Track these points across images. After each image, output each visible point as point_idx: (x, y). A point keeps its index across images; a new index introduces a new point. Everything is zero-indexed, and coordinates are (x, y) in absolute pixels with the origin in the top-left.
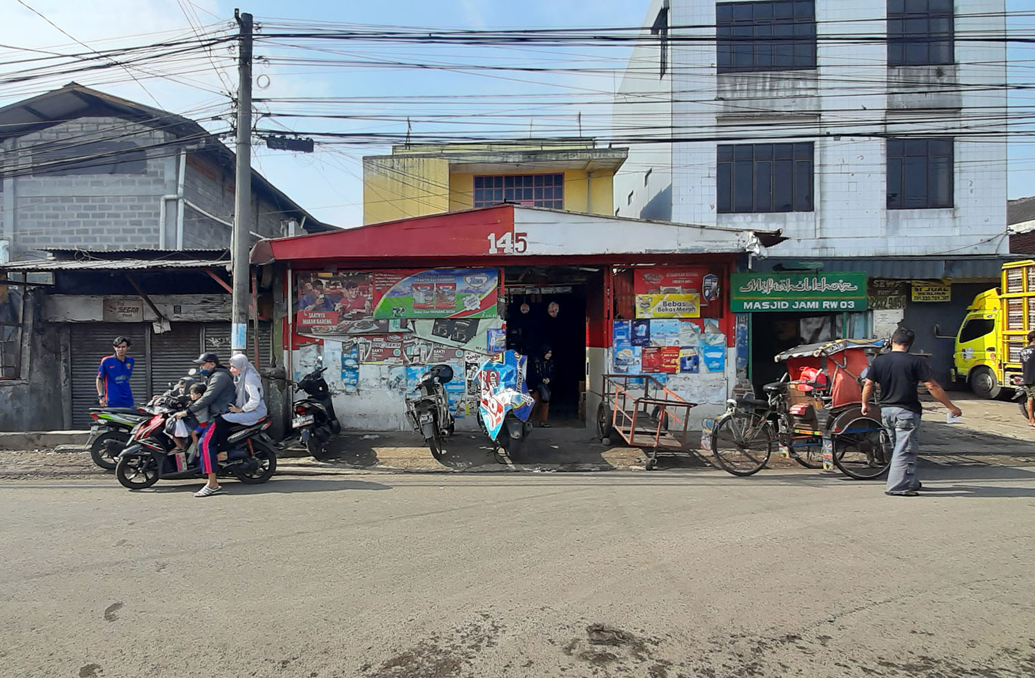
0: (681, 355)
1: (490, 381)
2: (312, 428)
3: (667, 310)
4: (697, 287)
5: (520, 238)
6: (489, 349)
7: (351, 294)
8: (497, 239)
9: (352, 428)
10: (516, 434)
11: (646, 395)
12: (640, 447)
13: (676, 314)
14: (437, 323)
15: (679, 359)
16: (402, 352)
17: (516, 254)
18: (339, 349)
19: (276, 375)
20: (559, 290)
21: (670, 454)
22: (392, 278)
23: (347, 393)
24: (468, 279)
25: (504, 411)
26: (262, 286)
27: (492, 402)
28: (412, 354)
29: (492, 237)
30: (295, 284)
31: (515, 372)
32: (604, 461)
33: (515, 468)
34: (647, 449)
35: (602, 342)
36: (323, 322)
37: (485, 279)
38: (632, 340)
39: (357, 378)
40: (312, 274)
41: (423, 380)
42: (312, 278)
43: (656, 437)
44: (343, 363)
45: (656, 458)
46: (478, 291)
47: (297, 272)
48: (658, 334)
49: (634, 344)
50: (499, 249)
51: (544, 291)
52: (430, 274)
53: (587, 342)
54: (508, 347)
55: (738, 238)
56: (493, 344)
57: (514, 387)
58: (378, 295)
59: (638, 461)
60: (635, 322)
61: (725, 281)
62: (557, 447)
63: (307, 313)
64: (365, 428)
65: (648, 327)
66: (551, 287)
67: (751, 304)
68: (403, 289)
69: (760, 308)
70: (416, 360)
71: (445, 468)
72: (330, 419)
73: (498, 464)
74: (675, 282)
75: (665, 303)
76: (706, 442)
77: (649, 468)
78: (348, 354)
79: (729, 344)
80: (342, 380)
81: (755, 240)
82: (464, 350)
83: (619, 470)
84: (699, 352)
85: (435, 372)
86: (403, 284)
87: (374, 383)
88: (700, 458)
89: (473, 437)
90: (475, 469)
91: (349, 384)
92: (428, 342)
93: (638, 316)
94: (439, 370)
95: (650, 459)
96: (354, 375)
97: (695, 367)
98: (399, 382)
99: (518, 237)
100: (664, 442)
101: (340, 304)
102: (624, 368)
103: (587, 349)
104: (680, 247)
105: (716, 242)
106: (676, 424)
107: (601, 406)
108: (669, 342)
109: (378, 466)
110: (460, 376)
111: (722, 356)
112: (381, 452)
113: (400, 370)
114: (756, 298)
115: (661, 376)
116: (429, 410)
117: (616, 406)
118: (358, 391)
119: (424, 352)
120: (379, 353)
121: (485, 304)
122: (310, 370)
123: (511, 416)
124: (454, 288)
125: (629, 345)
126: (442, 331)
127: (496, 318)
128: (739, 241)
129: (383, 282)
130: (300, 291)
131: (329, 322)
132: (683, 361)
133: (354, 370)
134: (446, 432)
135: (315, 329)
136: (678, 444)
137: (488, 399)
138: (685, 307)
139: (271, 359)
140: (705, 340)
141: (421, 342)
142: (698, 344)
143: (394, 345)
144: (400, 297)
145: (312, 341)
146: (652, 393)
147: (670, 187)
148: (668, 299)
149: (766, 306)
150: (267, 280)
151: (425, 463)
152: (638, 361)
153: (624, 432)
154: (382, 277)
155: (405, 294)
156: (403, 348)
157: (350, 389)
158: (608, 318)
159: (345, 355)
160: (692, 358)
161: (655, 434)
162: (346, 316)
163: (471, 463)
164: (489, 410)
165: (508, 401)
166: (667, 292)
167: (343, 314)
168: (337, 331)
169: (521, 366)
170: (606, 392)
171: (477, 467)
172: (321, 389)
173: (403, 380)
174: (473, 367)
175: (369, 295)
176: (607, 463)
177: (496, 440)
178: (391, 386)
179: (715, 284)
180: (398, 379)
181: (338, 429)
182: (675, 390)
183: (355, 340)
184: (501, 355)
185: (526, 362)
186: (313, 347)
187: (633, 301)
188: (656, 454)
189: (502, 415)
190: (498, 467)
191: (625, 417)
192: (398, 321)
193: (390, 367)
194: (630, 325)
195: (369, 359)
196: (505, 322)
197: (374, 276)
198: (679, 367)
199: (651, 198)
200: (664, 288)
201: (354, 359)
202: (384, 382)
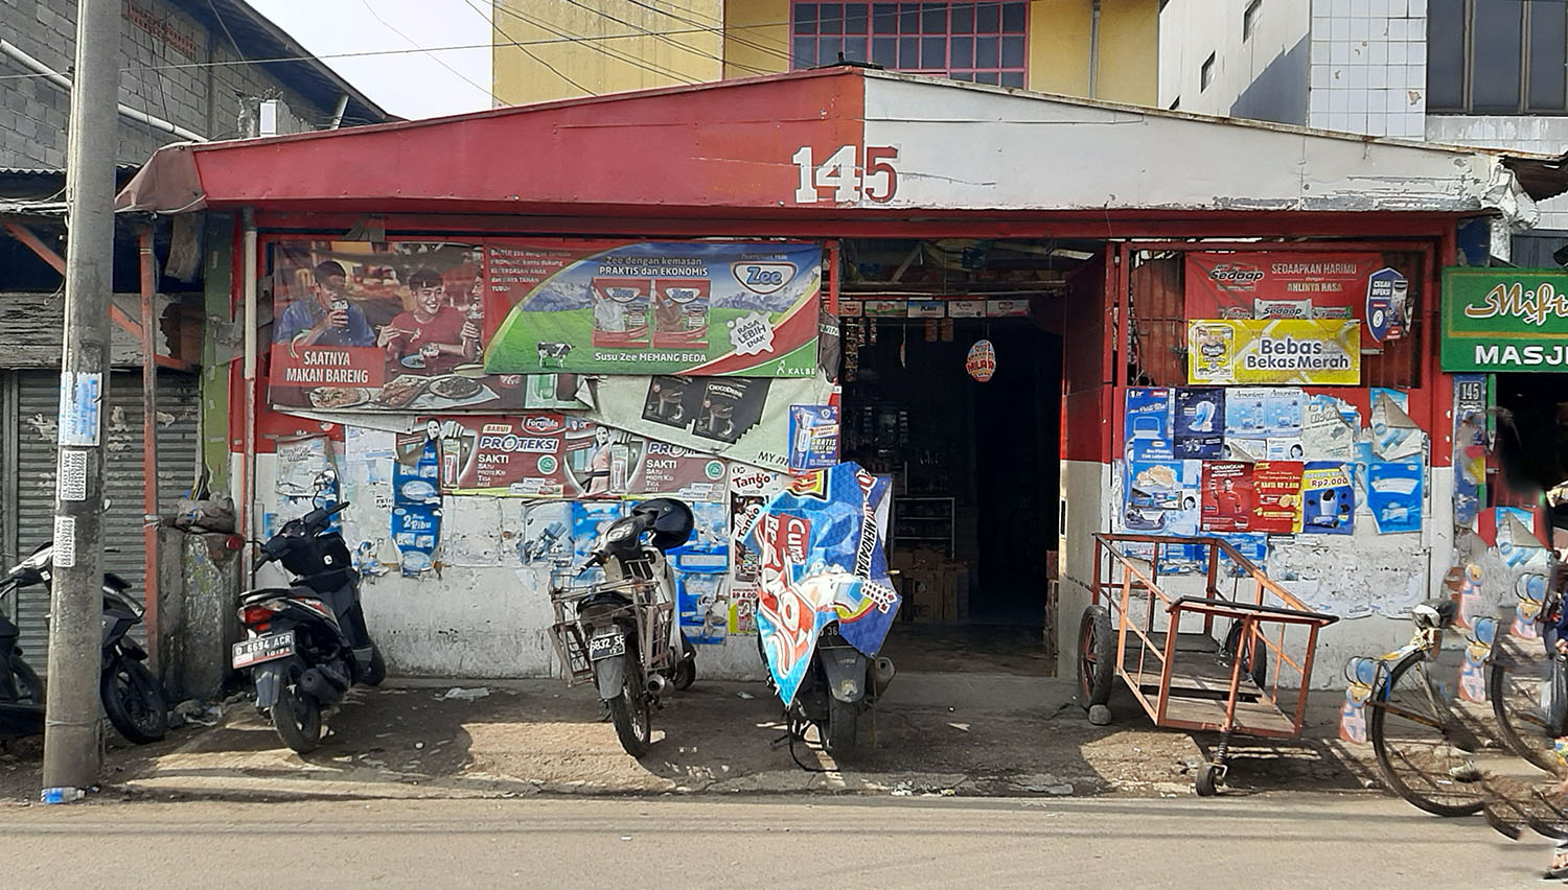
0: (1307, 486)
1: (787, 546)
2: (290, 669)
3: (1271, 363)
4: (1353, 301)
5: (879, 161)
6: (793, 462)
7: (425, 302)
8: (817, 162)
9: (419, 668)
10: (846, 690)
11: (1211, 590)
12: (1189, 732)
13: (1297, 374)
14: (657, 388)
15: (1302, 493)
16: (561, 464)
17: (867, 204)
18: (388, 454)
19: (208, 522)
20: (995, 308)
21: (1267, 753)
22: (536, 260)
23: (407, 573)
24: (743, 271)
25: (815, 626)
26: (169, 272)
27: (788, 599)
28: (589, 469)
29: (804, 157)
30: (265, 268)
31: (855, 521)
32: (1088, 769)
33: (843, 784)
34: (1205, 737)
35: (1095, 448)
36: (342, 376)
37: (786, 272)
38: (1177, 441)
39: (435, 531)
40: (313, 244)
41: (610, 539)
42: (314, 255)
43: (1229, 704)
44: (398, 491)
45: (1226, 760)
46: (767, 305)
47: (274, 239)
48: (1246, 426)
49: (1180, 454)
50: (822, 191)
51: (955, 310)
52: (642, 255)
53: (1064, 447)
54: (845, 453)
55: (1459, 171)
56: (803, 446)
57: (849, 563)
58: (499, 307)
59: (1180, 768)
60: (1184, 395)
61: (1428, 287)
62: (964, 727)
63: (300, 350)
64: (452, 668)
65: (1221, 409)
66: (975, 299)
67: (1494, 350)
68: (566, 293)
69: (1518, 362)
70: (599, 485)
71: (655, 781)
72: (346, 644)
73: (802, 770)
74: (1296, 287)
75: (1266, 345)
76: (1354, 724)
77: (1206, 789)
78: (413, 466)
79: (1435, 460)
80: (394, 536)
81: (1504, 179)
82: (727, 461)
83: (1125, 795)
84: (1354, 478)
85: (644, 518)
86: (568, 280)
87: (480, 546)
88: (1348, 765)
89: (745, 696)
90: (735, 784)
91: (414, 548)
92: (630, 440)
93: (1195, 378)
94: (654, 514)
95: (1208, 766)
96: (429, 525)
97: (1343, 518)
98: (550, 544)
99: (874, 160)
100: (1248, 718)
101: (390, 328)
102: (1152, 517)
103: (1064, 464)
104: (1307, 194)
105: (1402, 181)
106: (1283, 672)
107: (1088, 619)
108: (1273, 450)
109: (471, 776)
110: (717, 529)
111: (1418, 488)
112: (484, 736)
113: (555, 512)
114: (1508, 336)
115: (1252, 539)
116: (615, 621)
117: (1128, 617)
118: (438, 567)
119: (620, 463)
120: (498, 466)
121: (784, 339)
122: (303, 509)
123: (833, 640)
124: (705, 294)
125: (1168, 454)
126: (671, 408)
127: (814, 377)
128: (1463, 179)
129: (511, 271)
130: (279, 289)
131: (360, 376)
132: (1312, 501)
133: (427, 511)
134: (662, 682)
135: (322, 395)
136: (1285, 724)
137: (777, 594)
138: (1321, 357)
139: (198, 474)
140: (1370, 445)
141: (614, 437)
142: (1352, 455)
143: (539, 444)
144: (559, 315)
145: (312, 427)
146: (1226, 587)
147: (1307, 40)
148: (1275, 334)
149: (1534, 358)
150: (185, 259)
151: (600, 768)
152: (1192, 499)
153: (1145, 690)
154: (506, 257)
155: (570, 307)
156: (564, 451)
157: (416, 561)
158: (1115, 383)
159: (405, 470)
160: (1336, 494)
161: (1225, 696)
162: (408, 361)
163: (725, 768)
164: (779, 625)
165: (826, 597)
166: (1273, 315)
167: (402, 356)
168: (383, 402)
169: (874, 507)
170: (1104, 579)
171: (743, 780)
172: (328, 560)
173: (563, 539)
174: (751, 508)
175: (474, 307)
176: (1095, 774)
177: (795, 706)
178: (528, 555)
179: (1399, 297)
180: (550, 536)
181: (376, 671)
182: (1288, 578)
183: (432, 428)
184: (820, 475)
185: (888, 497)
186: (315, 447)
187: (1180, 338)
188: (1226, 751)
189: (810, 638)
190: (798, 779)
191: (1147, 648)
192: (553, 379)
193: (528, 503)
194: (1172, 401)
195: (471, 481)
196: (839, 390)
197: (487, 256)
198: (1300, 517)
199: (1259, 71)
200: (1266, 304)
201: (429, 480)
202: (511, 543)
